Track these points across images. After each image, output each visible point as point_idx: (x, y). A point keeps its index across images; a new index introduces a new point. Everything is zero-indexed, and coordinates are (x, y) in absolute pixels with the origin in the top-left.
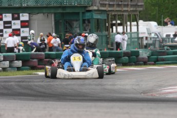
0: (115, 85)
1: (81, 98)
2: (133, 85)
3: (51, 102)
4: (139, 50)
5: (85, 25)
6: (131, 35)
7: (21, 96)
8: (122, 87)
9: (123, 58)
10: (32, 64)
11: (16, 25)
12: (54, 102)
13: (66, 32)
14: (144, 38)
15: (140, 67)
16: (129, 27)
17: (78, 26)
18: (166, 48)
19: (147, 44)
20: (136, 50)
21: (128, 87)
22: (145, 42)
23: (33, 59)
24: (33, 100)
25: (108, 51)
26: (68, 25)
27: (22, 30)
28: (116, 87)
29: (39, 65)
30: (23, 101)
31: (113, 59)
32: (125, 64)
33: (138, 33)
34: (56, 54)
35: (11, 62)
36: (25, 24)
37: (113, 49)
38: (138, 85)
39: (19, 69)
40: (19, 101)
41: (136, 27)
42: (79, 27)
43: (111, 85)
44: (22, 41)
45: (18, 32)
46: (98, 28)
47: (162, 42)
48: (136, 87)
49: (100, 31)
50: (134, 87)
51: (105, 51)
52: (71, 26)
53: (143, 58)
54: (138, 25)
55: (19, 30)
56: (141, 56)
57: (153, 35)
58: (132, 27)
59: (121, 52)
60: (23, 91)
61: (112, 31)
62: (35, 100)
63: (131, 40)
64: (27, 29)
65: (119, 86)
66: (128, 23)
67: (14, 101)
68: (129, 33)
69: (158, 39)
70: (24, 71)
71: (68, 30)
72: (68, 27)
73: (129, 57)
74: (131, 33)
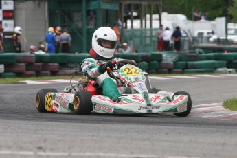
4: (161, 53)
5: (89, 17)
6: (151, 33)
9: (141, 63)
10: (17, 69)
13: (64, 26)
16: (148, 22)
17: (80, 19)
18: (197, 50)
20: (158, 53)
23: (20, 62)
24: (20, 119)
26: (66, 17)
27: (4, 22)
29: (27, 70)
34: (51, 57)
36: (8, 15)
41: (158, 21)
42: (82, 20)
46: (107, 22)
47: (193, 43)
52: (71, 19)
53: (167, 64)
54: (160, 19)
56: (164, 61)
58: (154, 22)
59: (138, 56)
61: (126, 27)
63: (151, 39)
64: (11, 22)
66: (148, 16)
68: (149, 30)
69: (187, 39)
70: (7, 79)
71: (67, 24)
72: (67, 20)
73: (148, 62)
74: (151, 29)
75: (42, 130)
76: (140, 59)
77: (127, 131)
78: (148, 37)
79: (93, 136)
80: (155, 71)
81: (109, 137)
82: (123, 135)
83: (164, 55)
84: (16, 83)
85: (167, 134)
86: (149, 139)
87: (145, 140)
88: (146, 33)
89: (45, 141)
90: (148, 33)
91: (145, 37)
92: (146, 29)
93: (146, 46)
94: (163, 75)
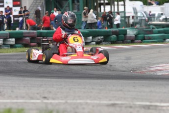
4: (126, 29)
9: (112, 36)
10: (24, 42)
11: (9, 4)
14: (131, 17)
15: (128, 46)
16: (116, 7)
18: (151, 26)
19: (133, 23)
20: (123, 29)
22: (131, 21)
23: (26, 37)
26: (58, 4)
27: (14, 8)
29: (31, 42)
31: (102, 37)
32: (113, 43)
33: (124, 12)
35: (5, 39)
36: (17, 3)
39: (12, 46)
41: (123, 7)
42: (69, 6)
47: (148, 21)
53: (131, 37)
54: (124, 5)
56: (128, 35)
57: (139, 14)
58: (119, 7)
59: (110, 31)
61: (100, 11)
66: (116, 3)
69: (143, 18)
70: (17, 49)
73: (117, 35)
76: (111, 33)
83: (128, 30)
84: (24, 52)
85: (134, 87)
94: (127, 44)
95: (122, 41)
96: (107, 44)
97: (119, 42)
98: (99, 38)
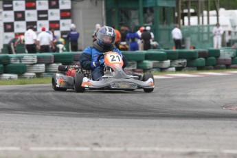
0: (188, 96)
1: (141, 114)
2: (212, 95)
3: (101, 119)
5: (146, 15)
6: (209, 29)
7: (60, 110)
8: (196, 99)
9: (198, 59)
11: (55, 15)
12: (105, 119)
13: (121, 25)
14: (227, 33)
15: (221, 72)
16: (205, 18)
17: (137, 17)
19: (230, 40)
21: (205, 99)
22: (227, 38)
24: (77, 116)
25: (177, 50)
26: (123, 15)
27: (62, 22)
28: (188, 99)
30: (63, 118)
31: (185, 61)
32: (200, 68)
35: (48, 65)
36: (66, 14)
37: (184, 48)
38: (218, 96)
40: (59, 118)
41: (216, 18)
42: (139, 18)
43: (181, 96)
44: (62, 37)
45: (57, 25)
46: (164, 20)
48: (216, 99)
49: (167, 23)
50: (213, 99)
51: (174, 50)
52: (128, 17)
53: (225, 60)
54: (218, 15)
55: (58, 22)
56: (222, 57)
58: (210, 18)
59: (195, 52)
60: (64, 104)
61: (183, 24)
62: (80, 116)
63: (208, 35)
64: (69, 21)
65: (193, 98)
66: (205, 12)
67: (52, 117)
68: (206, 26)
71: (124, 22)
72: (124, 18)
73: (206, 58)
74: (209, 25)
75: (98, 126)
76: (197, 55)
77: (183, 126)
78: (206, 33)
79: (149, 131)
80: (212, 67)
81: (165, 132)
82: (179, 130)
83: (221, 51)
86: (205, 134)
87: (200, 134)
88: (203, 30)
89: (101, 137)
90: (206, 30)
91: (203, 33)
92: (203, 26)
93: (204, 42)
94: (220, 70)
95: (213, 65)
96: (192, 70)
97: (209, 67)
98: (181, 62)
